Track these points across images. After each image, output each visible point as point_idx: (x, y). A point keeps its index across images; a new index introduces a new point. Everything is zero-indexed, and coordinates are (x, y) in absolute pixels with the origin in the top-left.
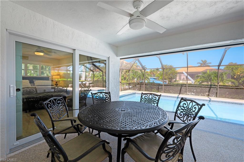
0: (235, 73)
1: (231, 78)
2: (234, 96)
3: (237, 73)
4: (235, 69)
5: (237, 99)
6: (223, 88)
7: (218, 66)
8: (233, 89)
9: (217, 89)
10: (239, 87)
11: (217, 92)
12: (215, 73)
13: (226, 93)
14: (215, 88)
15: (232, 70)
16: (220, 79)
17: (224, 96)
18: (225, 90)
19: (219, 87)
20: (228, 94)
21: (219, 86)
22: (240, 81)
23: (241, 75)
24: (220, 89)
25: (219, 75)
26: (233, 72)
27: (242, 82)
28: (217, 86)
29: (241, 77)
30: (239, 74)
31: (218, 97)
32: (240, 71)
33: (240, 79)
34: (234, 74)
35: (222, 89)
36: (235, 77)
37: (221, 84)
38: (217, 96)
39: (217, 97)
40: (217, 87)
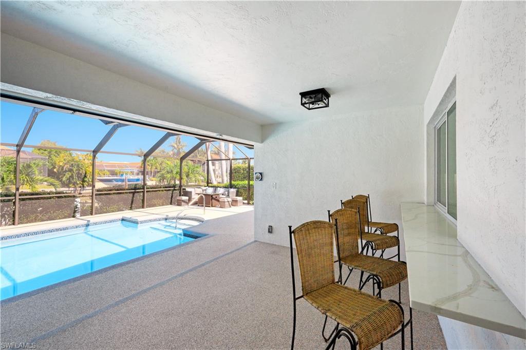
0: (55, 163)
1: (49, 176)
2: (54, 212)
3: (59, 162)
4: (54, 155)
5: (60, 219)
6: (30, 199)
7: (17, 146)
8: (52, 199)
9: (14, 203)
10: (64, 195)
11: (14, 212)
12: (9, 163)
13: (36, 209)
14: (9, 201)
15: (50, 156)
16: (22, 177)
17: (33, 217)
18: (36, 203)
19: (19, 199)
20: (41, 212)
21: (20, 195)
22: (64, 179)
23: (66, 166)
24: (22, 202)
25: (20, 166)
26: (52, 160)
27: (67, 180)
28: (15, 195)
29: (66, 171)
30: (61, 164)
31: (19, 224)
32: (64, 160)
33: (64, 175)
34: (52, 165)
35: (27, 201)
36: (55, 170)
37: (26, 189)
38: (14, 221)
39: (14, 224)
40: (15, 199)
